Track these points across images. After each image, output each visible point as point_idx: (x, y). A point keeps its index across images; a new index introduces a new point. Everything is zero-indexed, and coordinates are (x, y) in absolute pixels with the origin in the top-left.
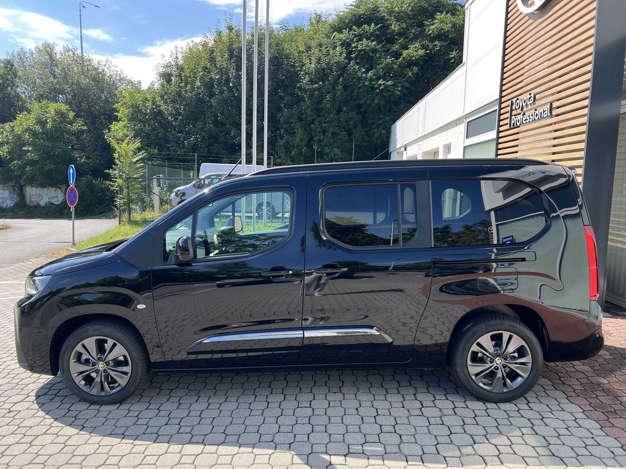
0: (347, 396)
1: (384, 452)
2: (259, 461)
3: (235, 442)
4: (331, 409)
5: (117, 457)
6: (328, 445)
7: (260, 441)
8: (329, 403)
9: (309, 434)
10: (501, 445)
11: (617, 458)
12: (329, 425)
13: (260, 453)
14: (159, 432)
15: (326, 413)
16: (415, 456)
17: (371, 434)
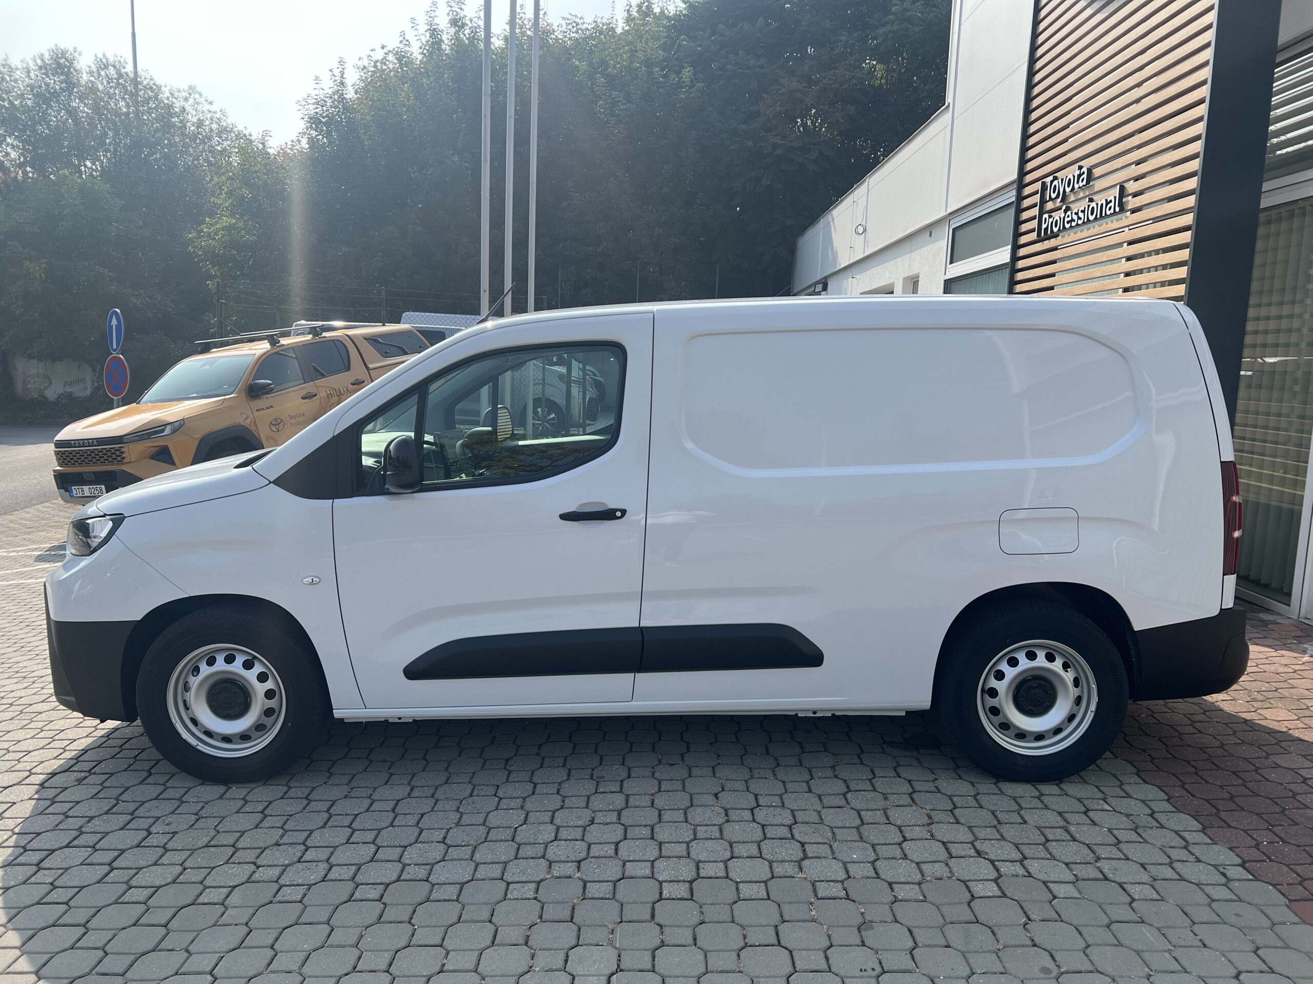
0: (695, 772)
1: (769, 875)
2: (516, 894)
3: (467, 859)
4: (665, 796)
5: (221, 890)
6: (657, 864)
7: (518, 856)
8: (660, 784)
9: (617, 844)
10: (1003, 861)
11: (1231, 884)
12: (659, 825)
13: (517, 879)
14: (308, 841)
15: (653, 803)
16: (832, 881)
17: (744, 842)
